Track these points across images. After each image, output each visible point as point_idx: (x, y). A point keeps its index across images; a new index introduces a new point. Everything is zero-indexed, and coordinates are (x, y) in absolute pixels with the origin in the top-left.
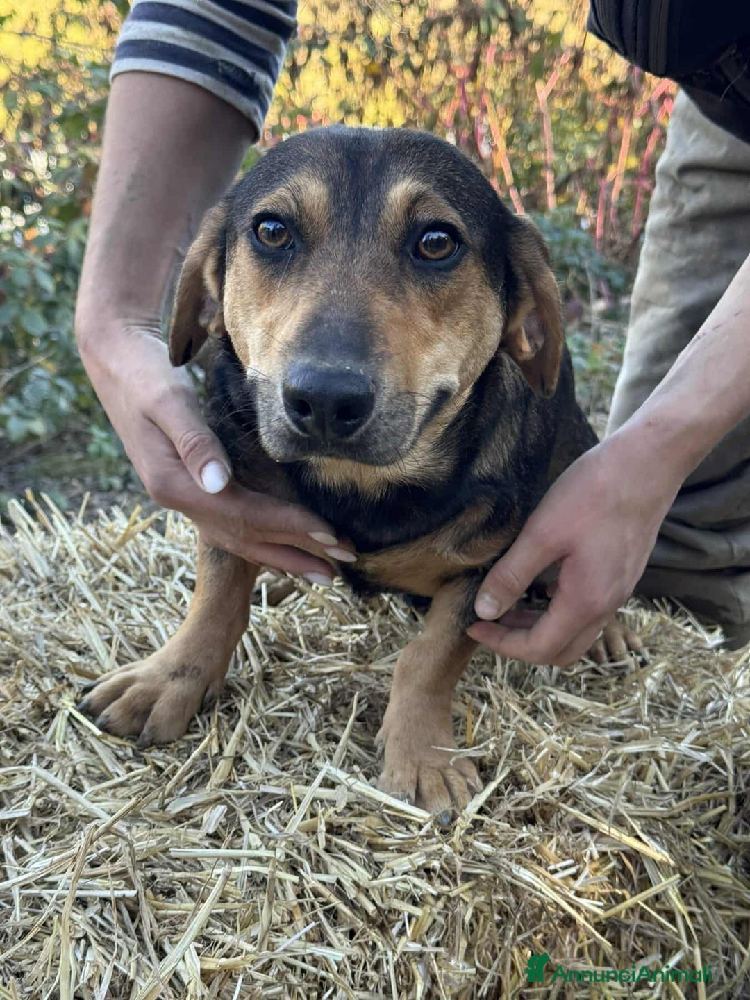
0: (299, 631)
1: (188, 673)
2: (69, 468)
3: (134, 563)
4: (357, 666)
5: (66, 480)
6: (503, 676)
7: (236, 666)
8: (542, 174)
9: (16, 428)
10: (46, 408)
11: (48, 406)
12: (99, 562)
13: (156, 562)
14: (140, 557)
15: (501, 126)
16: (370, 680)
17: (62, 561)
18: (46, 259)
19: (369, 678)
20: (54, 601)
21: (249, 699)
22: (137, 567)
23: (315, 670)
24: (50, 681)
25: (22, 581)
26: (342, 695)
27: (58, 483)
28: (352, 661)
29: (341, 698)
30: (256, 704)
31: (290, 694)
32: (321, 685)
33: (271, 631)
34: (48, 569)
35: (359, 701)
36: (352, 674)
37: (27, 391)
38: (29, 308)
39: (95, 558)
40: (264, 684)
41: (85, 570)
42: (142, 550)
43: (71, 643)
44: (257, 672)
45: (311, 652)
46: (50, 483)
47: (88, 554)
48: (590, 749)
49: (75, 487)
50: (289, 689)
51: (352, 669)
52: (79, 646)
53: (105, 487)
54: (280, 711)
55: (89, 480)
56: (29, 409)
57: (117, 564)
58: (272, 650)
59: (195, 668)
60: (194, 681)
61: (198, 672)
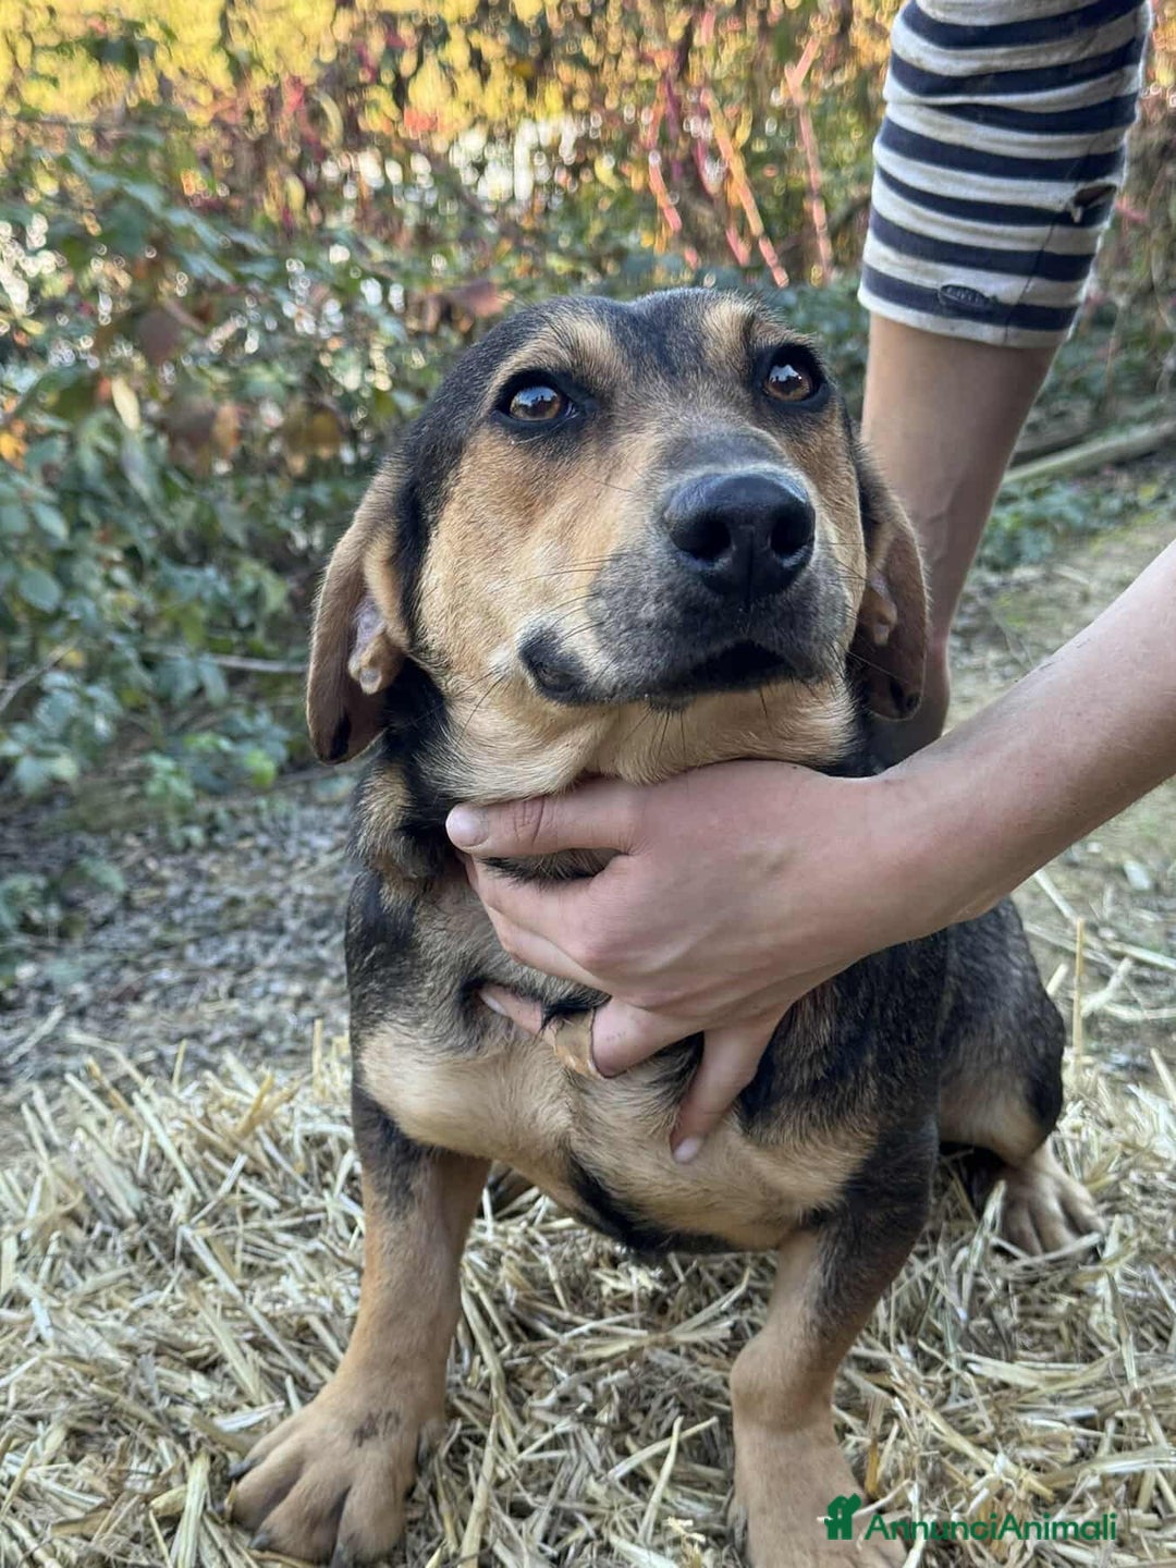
0: (553, 1274)
1: (381, 1428)
2: (118, 814)
3: (270, 1157)
4: (654, 1337)
5: (115, 834)
6: (889, 1318)
7: (459, 1360)
8: (806, 205)
9: (29, 773)
10: (73, 734)
11: (76, 731)
12: (217, 1172)
13: (304, 1149)
14: (277, 1143)
15: (733, 134)
16: (677, 1361)
17: (157, 1170)
18: (49, 485)
19: (675, 1357)
20: (153, 1257)
21: (490, 1438)
22: (275, 1166)
23: (587, 1355)
24: (168, 1446)
25: (99, 1227)
26: (636, 1395)
27: (103, 840)
28: (643, 1326)
29: (635, 1400)
30: (501, 1442)
31: (552, 1410)
32: (600, 1385)
33: (508, 1287)
34: (136, 1195)
35: (665, 1402)
36: (646, 1352)
37: (42, 712)
38: (29, 565)
39: (207, 1165)
40: (508, 1393)
41: (194, 1190)
42: (279, 1128)
43: (192, 1354)
44: (494, 1374)
45: (576, 1314)
46: (90, 842)
47: (198, 1158)
48: (1047, 1453)
49: (131, 849)
50: (550, 1399)
51: (645, 1343)
52: (206, 1358)
53: (178, 844)
54: (541, 1449)
55: (152, 833)
56: (47, 739)
57: (244, 1171)
58: (513, 1315)
59: (389, 1415)
60: (394, 1438)
61: (398, 1421)
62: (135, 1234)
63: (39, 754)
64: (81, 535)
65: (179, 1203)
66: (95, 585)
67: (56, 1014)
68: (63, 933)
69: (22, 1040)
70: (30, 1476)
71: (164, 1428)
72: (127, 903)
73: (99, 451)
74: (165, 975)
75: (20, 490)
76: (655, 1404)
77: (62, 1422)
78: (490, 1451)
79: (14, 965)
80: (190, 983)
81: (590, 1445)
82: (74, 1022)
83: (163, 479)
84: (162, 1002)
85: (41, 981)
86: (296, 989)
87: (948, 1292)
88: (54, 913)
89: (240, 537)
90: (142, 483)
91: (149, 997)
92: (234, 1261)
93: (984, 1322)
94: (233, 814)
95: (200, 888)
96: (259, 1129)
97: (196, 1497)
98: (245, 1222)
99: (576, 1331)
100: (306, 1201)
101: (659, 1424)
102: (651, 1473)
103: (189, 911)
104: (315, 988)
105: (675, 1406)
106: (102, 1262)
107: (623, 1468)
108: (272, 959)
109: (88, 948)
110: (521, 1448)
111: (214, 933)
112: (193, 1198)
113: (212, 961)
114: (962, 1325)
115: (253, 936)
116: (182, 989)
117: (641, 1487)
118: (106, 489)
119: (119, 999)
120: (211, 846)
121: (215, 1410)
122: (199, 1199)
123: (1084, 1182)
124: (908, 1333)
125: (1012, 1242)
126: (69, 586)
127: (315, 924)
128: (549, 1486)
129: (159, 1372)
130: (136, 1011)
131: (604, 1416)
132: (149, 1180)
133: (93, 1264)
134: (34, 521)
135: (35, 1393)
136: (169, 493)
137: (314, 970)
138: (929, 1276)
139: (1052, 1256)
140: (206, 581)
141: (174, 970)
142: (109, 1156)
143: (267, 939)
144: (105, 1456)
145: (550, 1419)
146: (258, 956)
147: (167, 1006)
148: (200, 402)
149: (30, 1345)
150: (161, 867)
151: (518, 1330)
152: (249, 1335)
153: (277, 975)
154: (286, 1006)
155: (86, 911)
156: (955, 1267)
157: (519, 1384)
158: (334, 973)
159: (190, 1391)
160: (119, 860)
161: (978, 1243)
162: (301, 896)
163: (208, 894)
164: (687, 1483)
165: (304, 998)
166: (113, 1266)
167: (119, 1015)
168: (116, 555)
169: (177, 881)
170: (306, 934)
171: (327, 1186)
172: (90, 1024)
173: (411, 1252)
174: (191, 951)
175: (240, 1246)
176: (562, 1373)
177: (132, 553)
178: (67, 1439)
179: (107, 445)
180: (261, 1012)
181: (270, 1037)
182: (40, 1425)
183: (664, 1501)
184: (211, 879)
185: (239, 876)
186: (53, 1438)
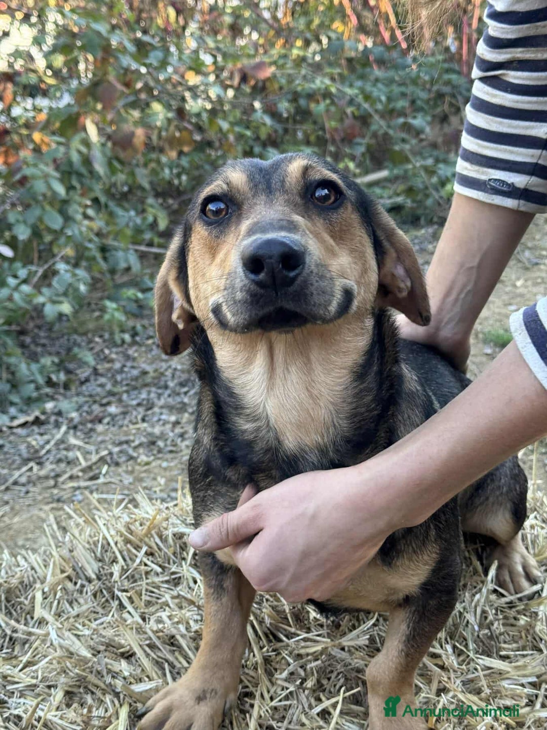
0: (287, 609)
1: (208, 696)
2: (91, 326)
3: (157, 545)
4: (333, 643)
5: (90, 335)
9: (50, 311)
10: (69, 292)
11: (71, 291)
12: (133, 554)
13: (173, 540)
16: (344, 655)
17: (106, 551)
18: (57, 168)
19: (342, 652)
20: (104, 596)
21: (258, 694)
22: (160, 549)
23: (303, 651)
24: (110, 699)
25: (79, 582)
26: (324, 671)
27: (84, 338)
28: (329, 637)
29: (325, 673)
30: (262, 696)
31: (286, 680)
32: (308, 667)
33: (266, 617)
34: (96, 565)
35: (338, 674)
36: (330, 649)
37: (55, 282)
38: (48, 208)
39: (129, 551)
40: (266, 670)
41: (123, 563)
42: (162, 529)
43: (122, 650)
44: (259, 662)
45: (297, 629)
46: (79, 339)
47: (124, 548)
48: (514, 702)
49: (97, 343)
50: (285, 674)
51: (329, 645)
52: (128, 652)
53: (119, 342)
54: (280, 701)
55: (107, 336)
56: (57, 295)
57: (146, 553)
58: (269, 629)
59: (212, 690)
60: (214, 701)
61: (216, 693)
62: (97, 585)
63: (54, 302)
64: (71, 193)
65: (116, 569)
66: (79, 217)
67: (64, 428)
68: (66, 386)
69: (48, 442)
70: (49, 716)
71: (109, 690)
72: (96, 372)
73: (79, 152)
74: (113, 409)
75: (43, 171)
76: (333, 676)
77: (62, 688)
78: (257, 703)
79: (45, 402)
80: (124, 413)
81: (303, 697)
82: (72, 432)
83: (110, 164)
84: (112, 423)
85: (56, 410)
86: (173, 418)
87: (470, 617)
88: (62, 377)
89: (147, 186)
90: (100, 168)
91: (106, 421)
92: (141, 599)
93: (486, 631)
94: (144, 326)
95: (129, 364)
96: (153, 532)
97: (123, 727)
98: (147, 578)
99: (297, 638)
100: (174, 568)
101: (335, 686)
102: (331, 710)
103: (124, 375)
104: (182, 419)
105: (342, 677)
106: (81, 601)
107: (318, 709)
108: (162, 402)
109: (78, 395)
110: (272, 699)
111: (135, 388)
112: (122, 567)
113: (134, 403)
114: (476, 634)
115: (153, 389)
116: (122, 416)
117: (327, 716)
118: (83, 171)
119: (92, 421)
120: (134, 343)
121: (132, 680)
122: (125, 567)
123: (535, 555)
124: (451, 638)
125: (500, 586)
126: (68, 219)
127: (182, 385)
128: (284, 717)
129: (106, 660)
130: (100, 428)
131: (309, 684)
132: (103, 557)
133: (76, 600)
134: (50, 187)
135: (50, 672)
136: (113, 171)
137: (181, 409)
138: (462, 610)
139: (519, 596)
140: (130, 218)
141: (117, 407)
142: (84, 547)
143: (160, 391)
144: (82, 705)
145: (286, 684)
146: (156, 401)
147: (114, 425)
148: (127, 127)
149: (48, 647)
150: (111, 353)
151: (271, 637)
152: (148, 642)
153: (164, 411)
154: (169, 426)
155: (76, 375)
156: (473, 604)
157: (271, 665)
158: (190, 410)
159: (121, 671)
160: (92, 349)
161: (484, 590)
162: (175, 369)
163: (133, 367)
164: (347, 714)
165: (177, 423)
166: (86, 603)
167: (92, 430)
168: (89, 203)
169: (119, 361)
170: (177, 389)
171: (184, 559)
172: (79, 434)
173: (223, 616)
174: (125, 396)
175: (144, 592)
176: (291, 661)
177: (96, 201)
178: (65, 696)
179: (84, 149)
180: (157, 430)
181: (161, 444)
182: (52, 689)
183: (337, 723)
184: (134, 359)
185: (147, 358)
186: (58, 695)
